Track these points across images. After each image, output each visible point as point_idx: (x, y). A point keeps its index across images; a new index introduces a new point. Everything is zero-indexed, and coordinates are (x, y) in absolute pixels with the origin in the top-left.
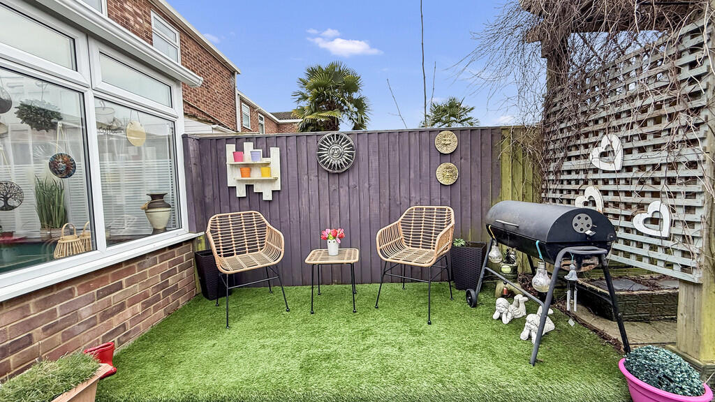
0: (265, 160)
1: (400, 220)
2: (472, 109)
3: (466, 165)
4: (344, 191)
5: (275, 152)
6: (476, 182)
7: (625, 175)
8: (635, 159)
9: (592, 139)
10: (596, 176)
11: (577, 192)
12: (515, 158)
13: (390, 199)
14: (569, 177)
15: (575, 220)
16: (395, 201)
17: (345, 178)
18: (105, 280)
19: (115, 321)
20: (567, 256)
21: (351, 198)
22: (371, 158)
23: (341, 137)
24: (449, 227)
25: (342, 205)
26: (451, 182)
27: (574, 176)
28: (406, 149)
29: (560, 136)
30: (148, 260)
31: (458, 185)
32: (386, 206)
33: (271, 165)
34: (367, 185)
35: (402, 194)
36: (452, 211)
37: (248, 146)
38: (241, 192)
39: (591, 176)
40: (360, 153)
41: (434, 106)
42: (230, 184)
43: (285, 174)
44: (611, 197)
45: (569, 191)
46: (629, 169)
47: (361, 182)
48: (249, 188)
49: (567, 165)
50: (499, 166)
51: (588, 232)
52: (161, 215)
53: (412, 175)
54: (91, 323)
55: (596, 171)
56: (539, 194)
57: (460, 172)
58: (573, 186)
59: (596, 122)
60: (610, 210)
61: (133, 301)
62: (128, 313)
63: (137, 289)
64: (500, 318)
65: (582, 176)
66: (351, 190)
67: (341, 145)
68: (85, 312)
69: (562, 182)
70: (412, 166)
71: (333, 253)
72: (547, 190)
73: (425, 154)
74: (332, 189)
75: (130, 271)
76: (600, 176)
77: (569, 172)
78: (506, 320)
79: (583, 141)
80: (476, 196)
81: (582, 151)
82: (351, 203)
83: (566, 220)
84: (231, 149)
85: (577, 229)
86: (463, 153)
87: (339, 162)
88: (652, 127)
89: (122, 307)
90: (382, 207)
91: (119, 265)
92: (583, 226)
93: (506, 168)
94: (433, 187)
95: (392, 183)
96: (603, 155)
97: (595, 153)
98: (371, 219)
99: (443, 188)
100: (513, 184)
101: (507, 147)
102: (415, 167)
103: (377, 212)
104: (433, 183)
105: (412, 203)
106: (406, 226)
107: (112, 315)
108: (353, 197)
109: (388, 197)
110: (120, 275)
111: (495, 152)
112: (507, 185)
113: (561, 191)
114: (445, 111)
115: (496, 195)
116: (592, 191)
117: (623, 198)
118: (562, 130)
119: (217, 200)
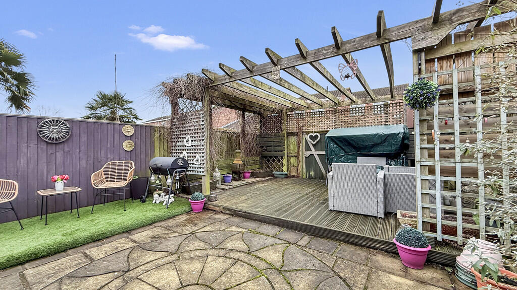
1: (102, 169)
2: (132, 102)
3: (138, 142)
4: (59, 155)
6: (143, 150)
7: (192, 148)
8: (194, 143)
9: (184, 136)
10: (185, 148)
11: (181, 153)
12: (160, 140)
13: (94, 158)
14: (179, 148)
15: (178, 161)
16: (98, 159)
17: (62, 146)
20: (176, 172)
21: (65, 159)
22: (82, 135)
23: (60, 122)
24: (132, 169)
25: (57, 163)
26: (131, 149)
27: (180, 148)
28: (105, 132)
29: (176, 134)
31: (134, 151)
32: (91, 162)
34: (78, 150)
35: (102, 156)
36: (133, 162)
39: (184, 148)
40: (74, 132)
41: (101, 94)
44: (189, 155)
45: (179, 153)
46: (192, 146)
47: (74, 148)
49: (178, 144)
50: (153, 142)
51: (182, 164)
53: (109, 146)
55: (185, 146)
56: (169, 154)
57: (135, 145)
58: (180, 151)
59: (185, 130)
60: (189, 159)
64: (155, 202)
65: (182, 148)
66: (65, 154)
67: (59, 126)
69: (177, 150)
70: (109, 141)
71: (59, 189)
72: (172, 153)
73: (116, 135)
74: (49, 153)
76: (186, 148)
77: (179, 146)
78: (157, 202)
79: (182, 136)
80: (143, 156)
81: (182, 140)
82: (65, 161)
83: (175, 161)
85: (179, 164)
86: (137, 136)
87: (57, 136)
88: (196, 135)
90: (88, 163)
92: (180, 162)
93: (157, 144)
94: (121, 152)
95: (96, 149)
96: (187, 141)
97: (185, 140)
98: (81, 170)
99: (127, 153)
100: (160, 150)
101: (157, 135)
102: (110, 141)
103: (85, 166)
104: (121, 150)
105: (109, 160)
106: (106, 172)
108: (67, 158)
109: (92, 157)
111: (152, 136)
112: (157, 151)
113: (177, 153)
114: (110, 99)
115: (152, 155)
116: (184, 153)
117: (192, 155)
118: (176, 131)
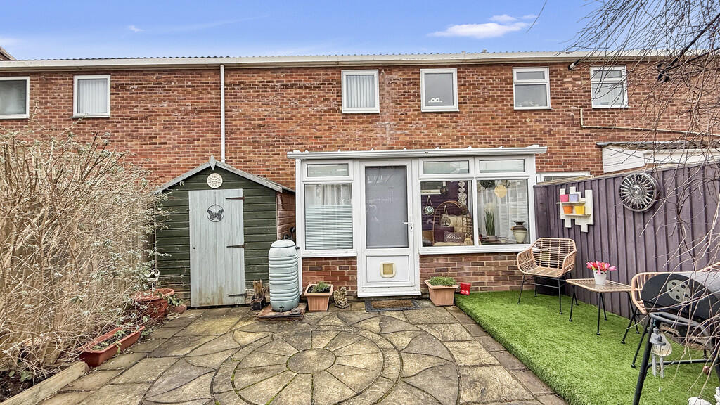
0: (582, 200)
4: (649, 231)
5: (589, 193)
15: (670, 285)
18: (475, 259)
19: (480, 279)
21: (658, 239)
25: (647, 245)
30: (500, 256)
33: (586, 205)
37: (572, 190)
38: (568, 224)
42: (562, 218)
43: (597, 212)
47: (669, 221)
48: (573, 221)
52: (520, 234)
54: (468, 274)
61: (490, 274)
62: (486, 278)
63: (493, 269)
66: (657, 231)
68: (466, 269)
71: (598, 283)
74: (637, 227)
75: (490, 259)
82: (658, 243)
84: (562, 192)
87: (640, 202)
89: (483, 274)
91: (483, 254)
107: (479, 275)
108: (660, 238)
110: (484, 259)
119: (557, 228)
